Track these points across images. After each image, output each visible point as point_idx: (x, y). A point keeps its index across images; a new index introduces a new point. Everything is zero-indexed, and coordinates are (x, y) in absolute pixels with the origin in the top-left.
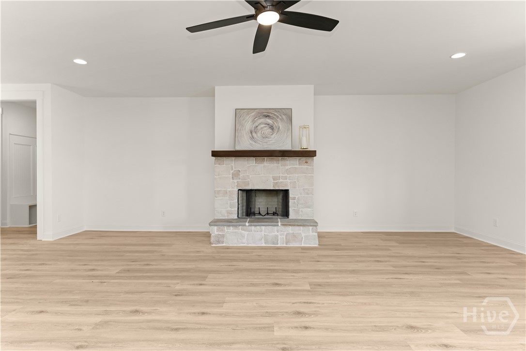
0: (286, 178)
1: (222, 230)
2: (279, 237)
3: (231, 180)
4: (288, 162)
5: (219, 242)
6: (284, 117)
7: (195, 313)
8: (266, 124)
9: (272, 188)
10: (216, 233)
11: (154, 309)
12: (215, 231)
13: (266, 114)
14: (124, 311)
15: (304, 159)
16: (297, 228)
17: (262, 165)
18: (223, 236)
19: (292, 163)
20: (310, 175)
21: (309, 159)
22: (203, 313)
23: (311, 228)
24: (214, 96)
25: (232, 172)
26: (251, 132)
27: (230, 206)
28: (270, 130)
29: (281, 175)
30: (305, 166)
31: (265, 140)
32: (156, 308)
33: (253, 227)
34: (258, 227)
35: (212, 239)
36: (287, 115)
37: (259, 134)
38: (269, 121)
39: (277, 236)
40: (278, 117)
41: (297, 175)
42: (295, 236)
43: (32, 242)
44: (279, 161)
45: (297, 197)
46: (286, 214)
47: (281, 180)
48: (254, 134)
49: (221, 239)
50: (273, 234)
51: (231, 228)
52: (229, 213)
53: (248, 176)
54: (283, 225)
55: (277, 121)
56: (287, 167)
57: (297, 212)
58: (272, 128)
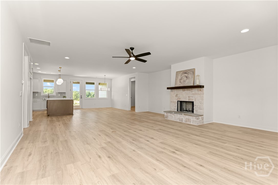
0: (192, 97)
1: (167, 114)
2: (184, 119)
3: (175, 97)
4: (193, 90)
5: (166, 118)
6: (191, 72)
7: (197, 164)
8: (185, 76)
9: (188, 101)
10: (166, 115)
11: (181, 154)
12: (165, 114)
13: (185, 72)
14: (170, 150)
15: (199, 89)
16: (189, 116)
17: (185, 92)
18: (168, 116)
19: (195, 91)
20: (202, 96)
21: (202, 89)
22: (201, 166)
23: (194, 117)
24: (171, 68)
25: (175, 94)
26: (180, 80)
27: (174, 107)
28: (186, 78)
29: (191, 96)
30: (200, 92)
31: (184, 82)
32: (182, 154)
33: (175, 114)
34: (177, 114)
35: (165, 117)
36: (193, 71)
37: (182, 80)
38: (186, 75)
39: (182, 119)
40: (189, 73)
41: (197, 96)
42: (189, 120)
43: (134, 112)
44: (190, 90)
45: (197, 105)
46: (193, 112)
47: (191, 98)
48: (181, 80)
49: (167, 117)
50: (182, 118)
51: (170, 114)
52: (174, 109)
53: (180, 96)
54: (184, 114)
55: (189, 75)
56: (193, 93)
57: (197, 111)
58: (187, 77)
